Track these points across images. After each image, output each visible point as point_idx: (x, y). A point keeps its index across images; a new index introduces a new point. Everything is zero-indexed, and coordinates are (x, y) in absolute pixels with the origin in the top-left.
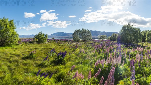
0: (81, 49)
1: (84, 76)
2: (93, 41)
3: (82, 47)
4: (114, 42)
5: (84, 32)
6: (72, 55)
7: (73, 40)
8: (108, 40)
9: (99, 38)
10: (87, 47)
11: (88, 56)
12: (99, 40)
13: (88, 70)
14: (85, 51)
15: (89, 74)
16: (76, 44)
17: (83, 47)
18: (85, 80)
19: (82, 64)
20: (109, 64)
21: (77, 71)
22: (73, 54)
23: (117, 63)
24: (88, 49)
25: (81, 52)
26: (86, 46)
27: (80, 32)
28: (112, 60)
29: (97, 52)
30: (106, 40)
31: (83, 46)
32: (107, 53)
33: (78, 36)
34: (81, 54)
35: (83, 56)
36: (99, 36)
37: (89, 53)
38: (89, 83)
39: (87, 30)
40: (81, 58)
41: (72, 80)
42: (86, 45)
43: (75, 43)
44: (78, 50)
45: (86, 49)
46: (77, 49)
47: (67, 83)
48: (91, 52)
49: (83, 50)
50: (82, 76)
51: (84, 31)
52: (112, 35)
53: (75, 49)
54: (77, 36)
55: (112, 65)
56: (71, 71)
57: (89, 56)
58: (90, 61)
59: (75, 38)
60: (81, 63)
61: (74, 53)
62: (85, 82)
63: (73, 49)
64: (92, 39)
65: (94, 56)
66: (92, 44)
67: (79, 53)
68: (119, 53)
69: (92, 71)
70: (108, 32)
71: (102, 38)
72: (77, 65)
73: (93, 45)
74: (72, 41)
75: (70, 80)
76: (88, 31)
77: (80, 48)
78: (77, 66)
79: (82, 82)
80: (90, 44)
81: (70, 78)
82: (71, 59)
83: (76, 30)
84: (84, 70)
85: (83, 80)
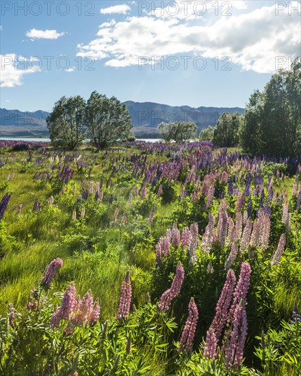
0: (86, 182)
1: (103, 305)
2: (139, 147)
3: (89, 173)
4: (232, 151)
5: (98, 109)
6: (46, 212)
7: (52, 144)
8: (203, 144)
9: (163, 136)
10: (112, 176)
11: (117, 211)
12: (164, 142)
13: (117, 275)
14: (104, 189)
15: (121, 294)
16: (65, 161)
17: (95, 173)
18: (105, 326)
19: (92, 250)
20: (217, 248)
21: (72, 285)
22: (51, 206)
23: (251, 243)
24: (119, 180)
25: (86, 195)
26: (110, 169)
27: (81, 108)
28: (230, 231)
29: (154, 196)
30: (191, 141)
31: (98, 170)
32: (202, 199)
33: (72, 127)
34: (86, 206)
35: (94, 212)
36: (162, 126)
37: (121, 200)
38: (123, 340)
39: (114, 99)
40: (87, 221)
41: (47, 335)
42: (107, 167)
43: (60, 157)
44: (72, 189)
45: (108, 183)
46: (72, 181)
47: (26, 355)
48: (128, 195)
49: (94, 186)
50: (95, 308)
51: (100, 106)
52: (221, 121)
53: (61, 183)
54: (69, 128)
55: (229, 251)
56: (45, 285)
57: (121, 213)
58: (125, 233)
59: (61, 133)
60: (89, 247)
61: (55, 203)
62: (103, 337)
63: (49, 186)
64: (132, 140)
65: (145, 210)
66: (134, 159)
67: (78, 201)
68: (257, 201)
69: (133, 279)
70: (201, 108)
71: (177, 133)
72: (71, 254)
73: (140, 165)
74: (47, 149)
75: (39, 333)
76: (118, 102)
77: (80, 179)
78: (69, 260)
79: (92, 336)
80: (127, 160)
81: (39, 326)
82: (44, 228)
83: (63, 98)
84: (100, 275)
85: (98, 330)
